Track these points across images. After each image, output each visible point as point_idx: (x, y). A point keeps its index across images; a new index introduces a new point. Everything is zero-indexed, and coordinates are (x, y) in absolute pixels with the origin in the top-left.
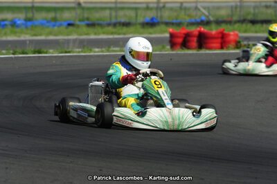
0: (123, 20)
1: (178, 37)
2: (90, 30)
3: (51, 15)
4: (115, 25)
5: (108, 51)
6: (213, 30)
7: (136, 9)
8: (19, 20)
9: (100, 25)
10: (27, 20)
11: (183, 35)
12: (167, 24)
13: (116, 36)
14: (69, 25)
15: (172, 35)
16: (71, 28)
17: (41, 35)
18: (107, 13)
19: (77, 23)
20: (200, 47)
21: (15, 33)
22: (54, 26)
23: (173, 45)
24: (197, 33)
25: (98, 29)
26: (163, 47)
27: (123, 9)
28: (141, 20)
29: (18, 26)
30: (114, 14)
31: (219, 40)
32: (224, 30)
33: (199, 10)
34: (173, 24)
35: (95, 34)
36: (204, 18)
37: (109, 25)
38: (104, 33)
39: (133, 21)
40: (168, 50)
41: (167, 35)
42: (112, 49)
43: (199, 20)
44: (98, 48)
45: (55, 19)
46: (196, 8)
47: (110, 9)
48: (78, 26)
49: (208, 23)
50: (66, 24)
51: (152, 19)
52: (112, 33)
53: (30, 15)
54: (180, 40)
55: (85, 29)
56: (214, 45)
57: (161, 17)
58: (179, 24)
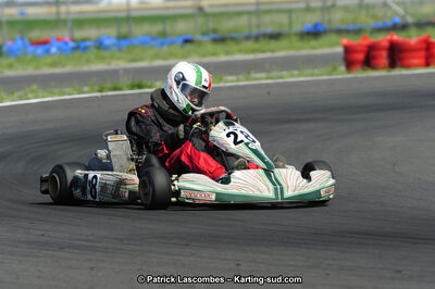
0: (269, 30)
1: (357, 52)
2: (219, 48)
3: (157, 28)
4: (257, 38)
5: (247, 79)
6: (413, 38)
7: (290, 11)
8: (109, 38)
9: (234, 39)
10: (121, 37)
11: (364, 49)
12: (339, 32)
13: (260, 56)
14: (187, 41)
15: (348, 50)
16: (189, 47)
17: (141, 59)
18: (244, 20)
19: (198, 37)
20: (393, 64)
21: (102, 59)
22: (162, 44)
23: (350, 64)
24: (386, 44)
25: (232, 46)
26: (335, 69)
27: (269, 12)
28: (298, 27)
29: (107, 48)
30: (254, 20)
31: (423, 53)
32: (429, 37)
33: (390, 8)
34: (348, 32)
35: (227, 53)
36: (397, 20)
37: (248, 38)
38: (240, 51)
39: (285, 29)
40: (341, 73)
41: (340, 50)
42: (253, 75)
43: (389, 23)
44: (231, 74)
45: (163, 34)
46: (385, 5)
47: (249, 13)
48: (200, 43)
49: (404, 27)
50: (180, 40)
51: (316, 25)
52: (253, 51)
53: (124, 30)
54: (360, 57)
55: (210, 47)
56: (415, 61)
57: (330, 21)
58: (358, 32)
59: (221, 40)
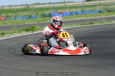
59: (110, 11)
